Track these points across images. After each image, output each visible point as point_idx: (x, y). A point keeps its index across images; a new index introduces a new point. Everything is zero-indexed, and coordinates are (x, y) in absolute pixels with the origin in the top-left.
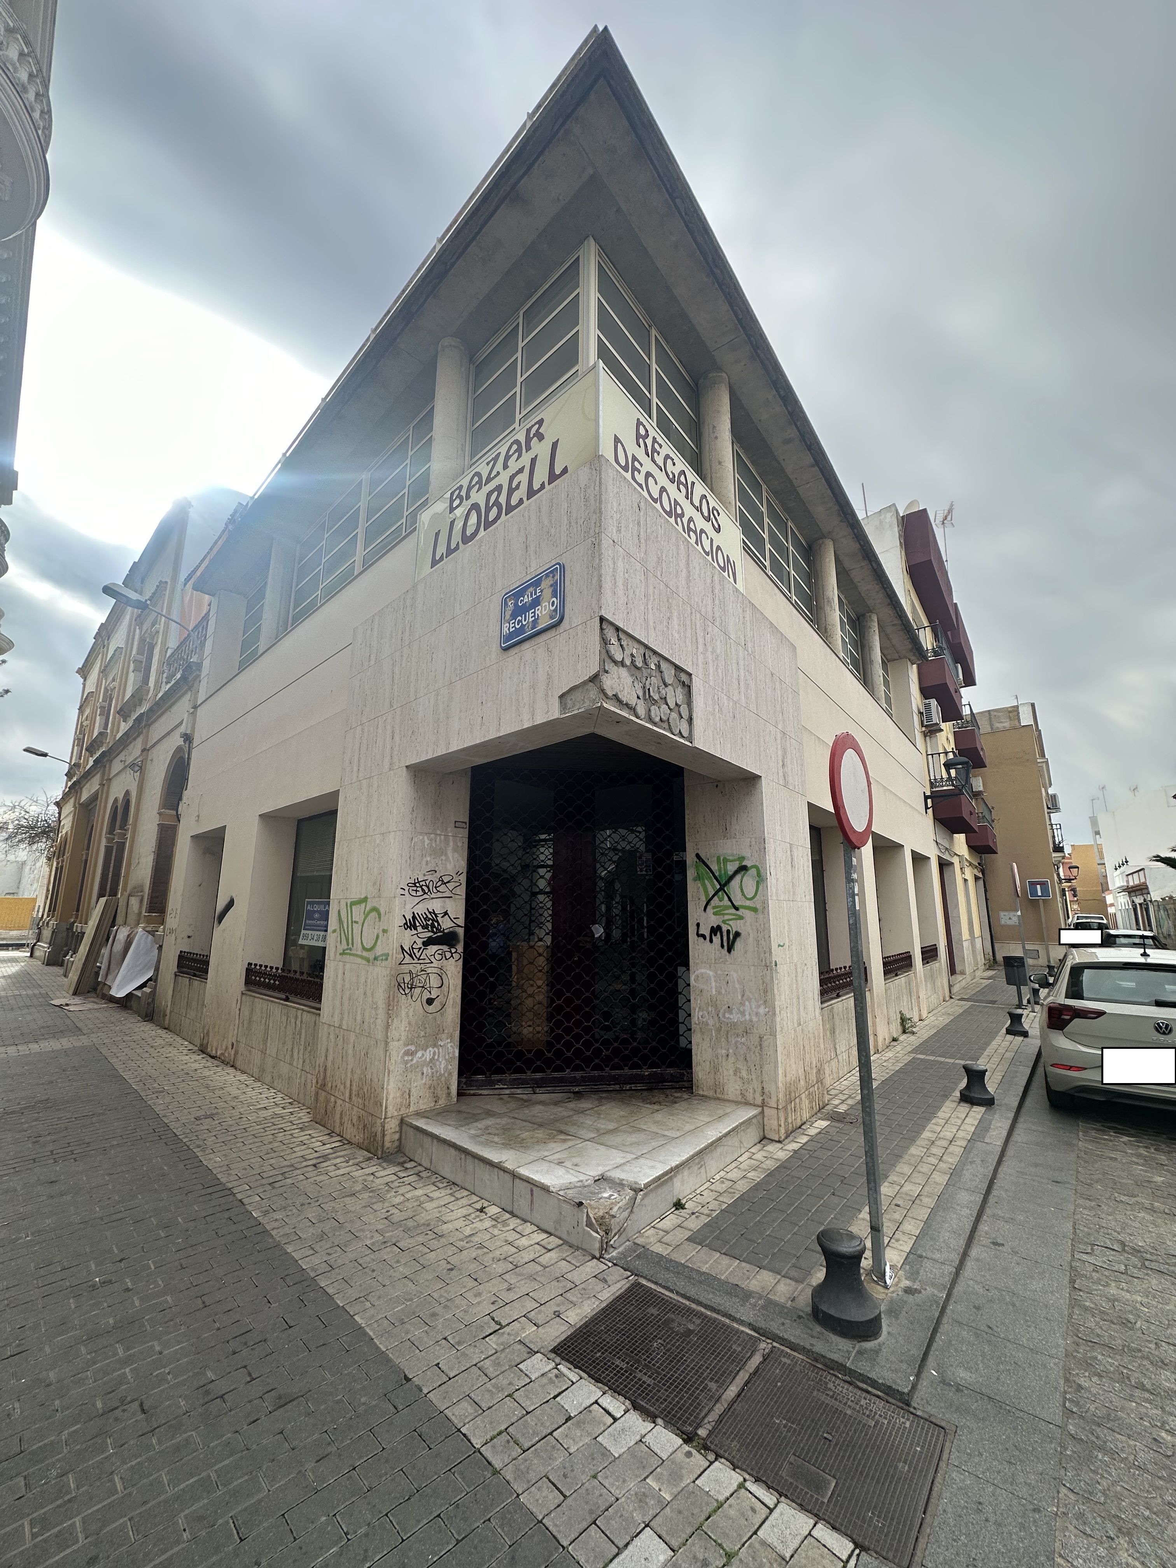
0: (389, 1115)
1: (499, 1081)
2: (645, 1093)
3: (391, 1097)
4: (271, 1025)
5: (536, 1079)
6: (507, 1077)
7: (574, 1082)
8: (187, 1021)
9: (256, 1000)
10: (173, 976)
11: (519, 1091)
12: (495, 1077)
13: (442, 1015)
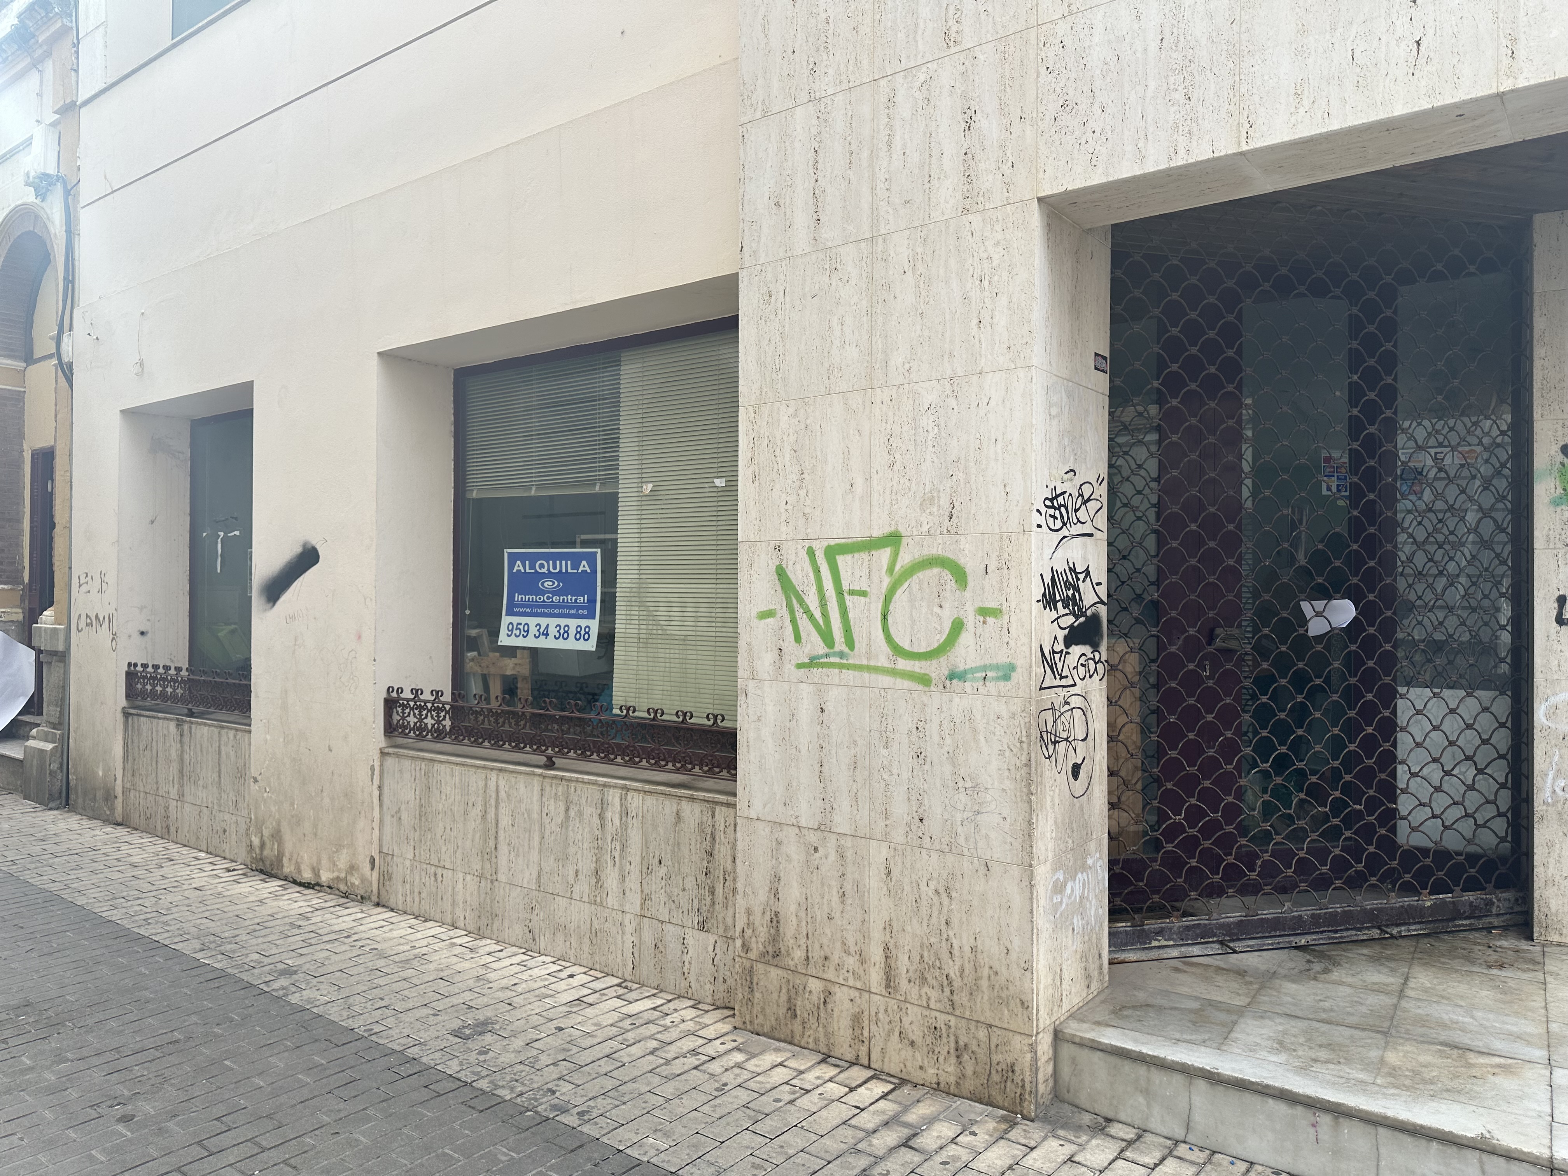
0: (1041, 1026)
1: (1160, 932)
2: (1425, 944)
3: (1042, 987)
4: (505, 821)
5: (1229, 925)
6: (1176, 923)
7: (1298, 926)
8: (188, 808)
9: (437, 766)
10: (120, 717)
11: (1196, 950)
12: (1151, 925)
13: (1089, 799)
